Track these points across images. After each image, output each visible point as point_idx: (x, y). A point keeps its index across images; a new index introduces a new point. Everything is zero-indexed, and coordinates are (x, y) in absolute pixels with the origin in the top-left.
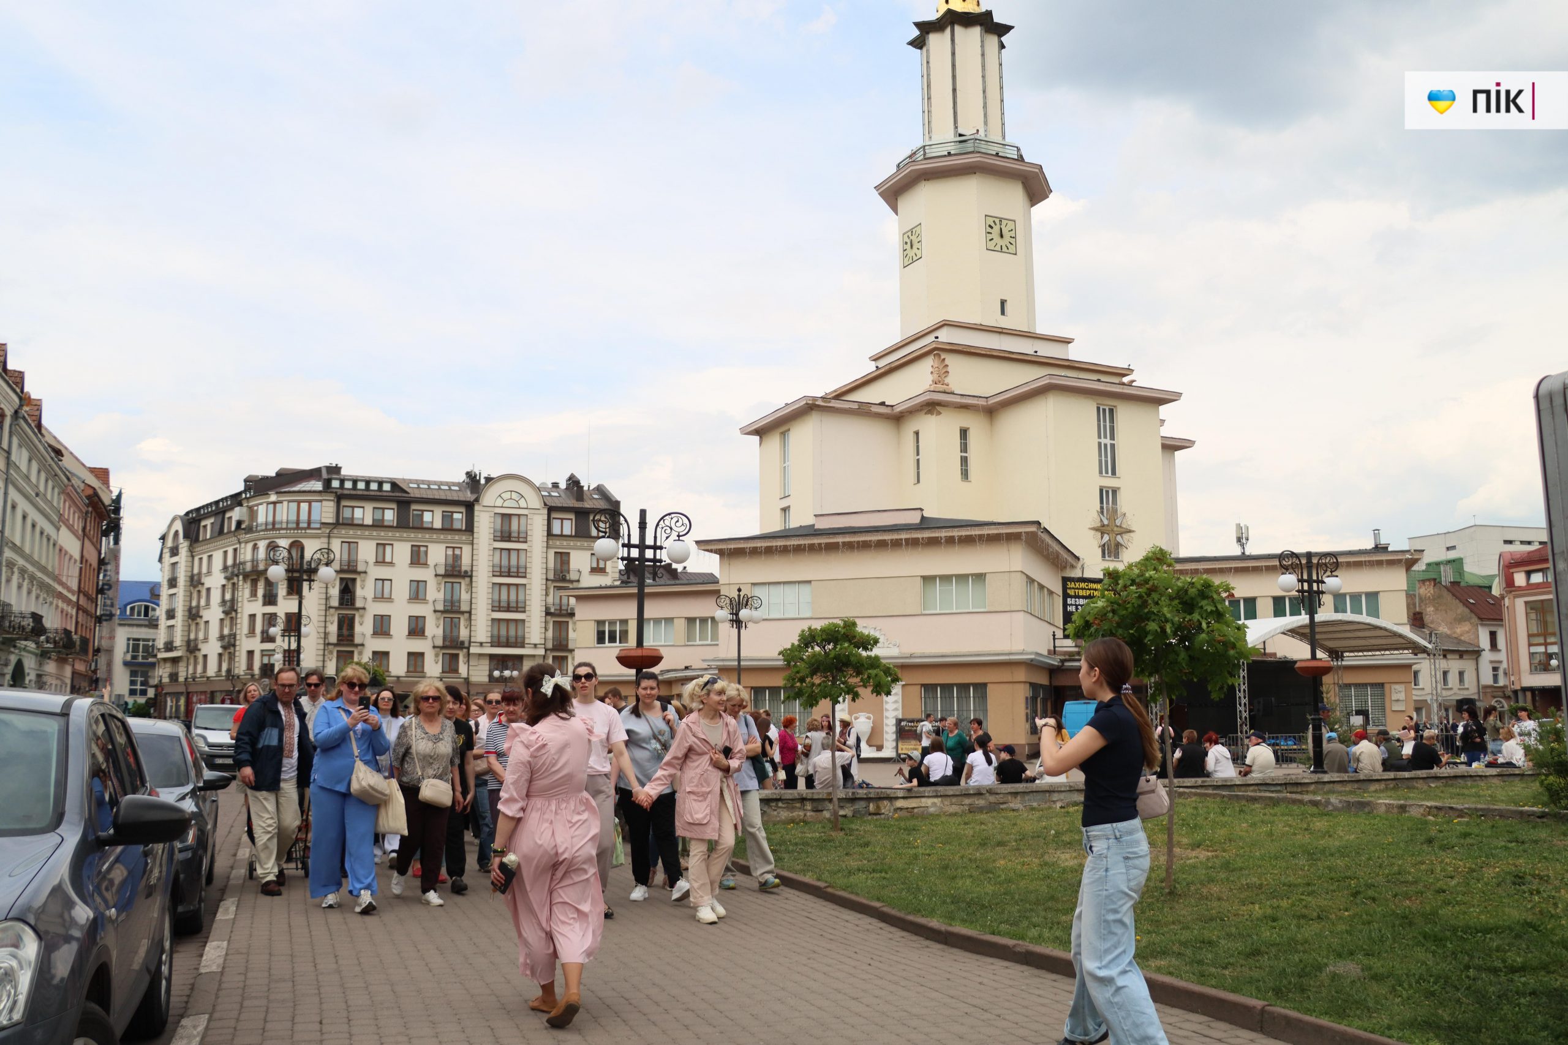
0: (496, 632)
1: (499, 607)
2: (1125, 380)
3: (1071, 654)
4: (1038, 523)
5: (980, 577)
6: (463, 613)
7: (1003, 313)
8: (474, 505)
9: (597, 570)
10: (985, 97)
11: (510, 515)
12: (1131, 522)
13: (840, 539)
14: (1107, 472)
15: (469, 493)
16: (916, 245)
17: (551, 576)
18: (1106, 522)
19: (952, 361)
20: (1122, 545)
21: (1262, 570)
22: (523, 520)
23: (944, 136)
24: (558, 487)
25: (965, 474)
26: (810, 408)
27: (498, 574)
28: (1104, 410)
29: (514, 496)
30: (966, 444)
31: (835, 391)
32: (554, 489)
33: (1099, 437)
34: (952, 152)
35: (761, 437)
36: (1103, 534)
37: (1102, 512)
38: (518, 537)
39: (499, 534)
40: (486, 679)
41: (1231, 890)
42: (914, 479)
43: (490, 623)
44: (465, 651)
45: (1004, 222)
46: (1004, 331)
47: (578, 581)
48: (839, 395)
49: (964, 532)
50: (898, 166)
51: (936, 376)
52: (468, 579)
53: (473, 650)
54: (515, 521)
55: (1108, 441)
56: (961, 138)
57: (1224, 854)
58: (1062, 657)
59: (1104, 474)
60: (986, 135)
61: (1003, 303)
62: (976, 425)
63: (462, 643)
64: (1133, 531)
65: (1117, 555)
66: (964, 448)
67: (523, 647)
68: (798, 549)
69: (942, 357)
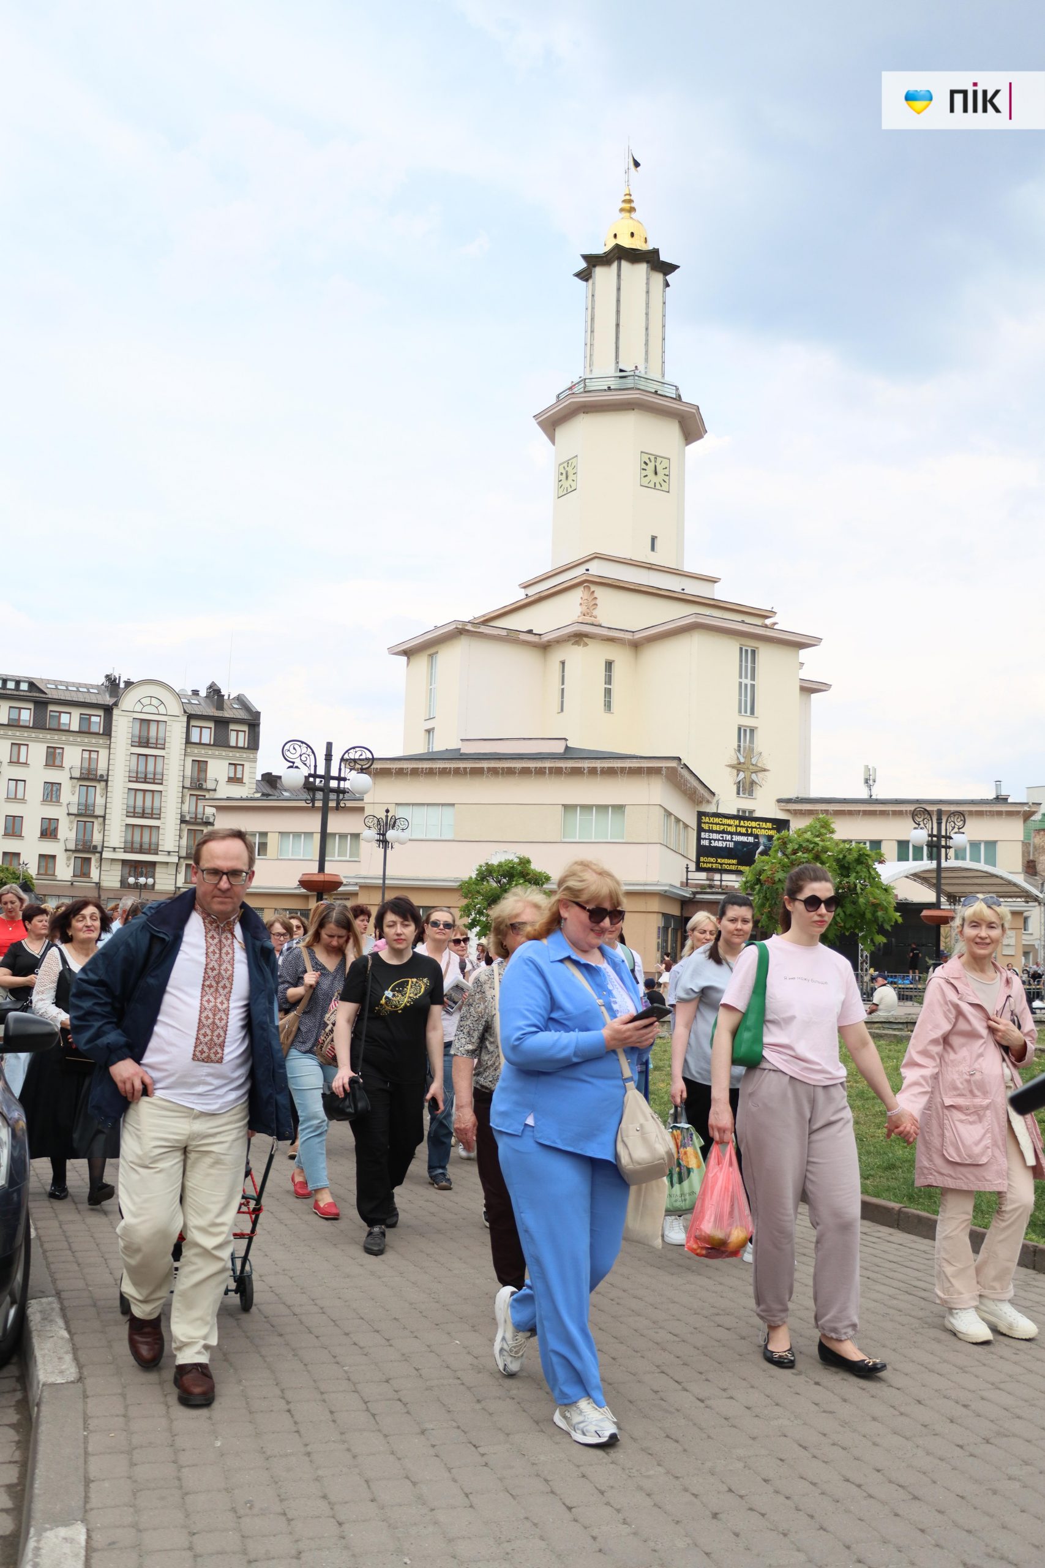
0: (129, 838)
1: (134, 812)
2: (768, 622)
3: (702, 886)
4: (679, 759)
5: (619, 808)
6: (97, 817)
7: (653, 549)
8: (112, 709)
9: (234, 780)
10: (647, 335)
11: (149, 721)
12: (766, 761)
13: (485, 765)
14: (746, 712)
15: (108, 696)
16: (571, 477)
17: (188, 784)
18: (742, 760)
19: (600, 592)
20: (756, 783)
21: (888, 814)
22: (162, 726)
23: (605, 370)
24: (198, 694)
25: (608, 706)
26: (460, 632)
27: (134, 779)
28: (747, 651)
29: (155, 702)
30: (610, 677)
31: (484, 616)
32: (194, 697)
33: (741, 677)
34: (612, 387)
35: (408, 658)
36: (739, 771)
37: (739, 751)
38: (156, 744)
39: (137, 739)
40: (118, 885)
41: (867, 1116)
42: (558, 708)
43: (124, 828)
44: (98, 855)
45: (659, 460)
46: (654, 567)
47: (215, 790)
48: (486, 621)
49: (607, 764)
50: (558, 397)
51: (584, 608)
52: (103, 784)
53: (105, 855)
54: (153, 727)
55: (749, 682)
56: (622, 375)
57: (858, 1085)
58: (694, 890)
59: (743, 713)
60: (646, 373)
61: (653, 539)
62: (621, 658)
63: (95, 847)
64: (768, 770)
65: (751, 793)
66: (609, 680)
67: (157, 854)
68: (444, 772)
69: (592, 590)
